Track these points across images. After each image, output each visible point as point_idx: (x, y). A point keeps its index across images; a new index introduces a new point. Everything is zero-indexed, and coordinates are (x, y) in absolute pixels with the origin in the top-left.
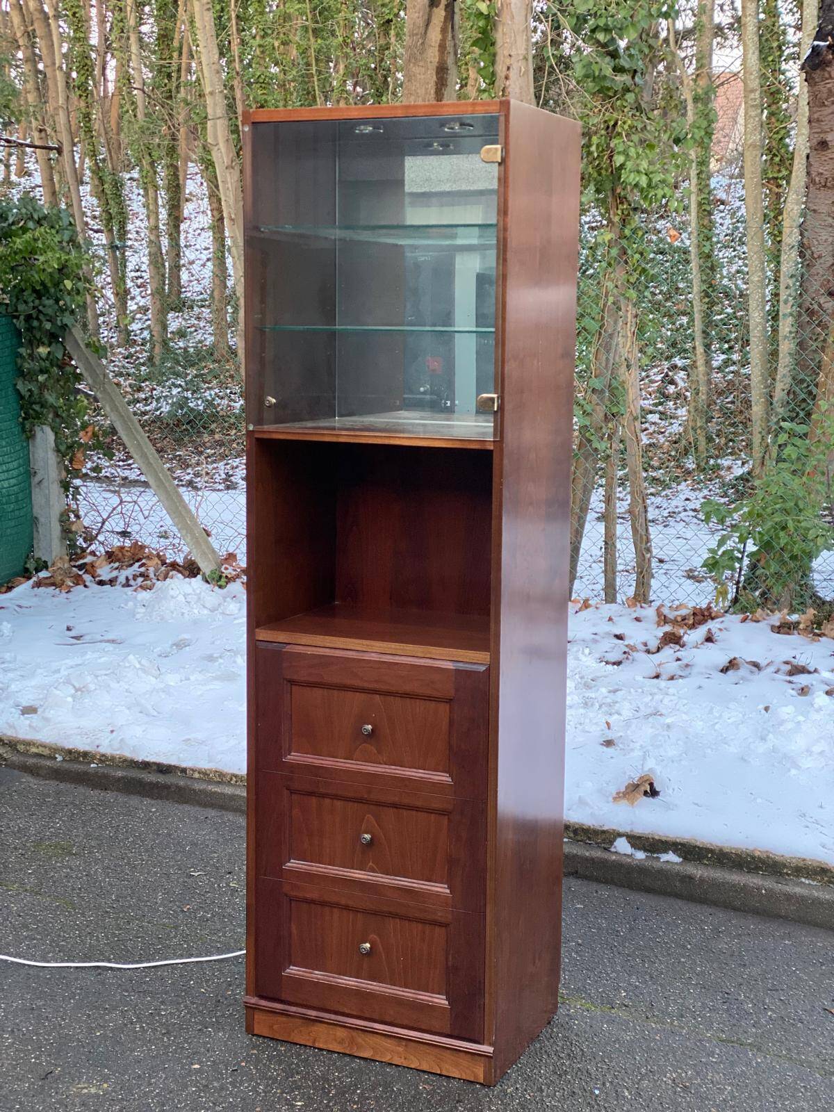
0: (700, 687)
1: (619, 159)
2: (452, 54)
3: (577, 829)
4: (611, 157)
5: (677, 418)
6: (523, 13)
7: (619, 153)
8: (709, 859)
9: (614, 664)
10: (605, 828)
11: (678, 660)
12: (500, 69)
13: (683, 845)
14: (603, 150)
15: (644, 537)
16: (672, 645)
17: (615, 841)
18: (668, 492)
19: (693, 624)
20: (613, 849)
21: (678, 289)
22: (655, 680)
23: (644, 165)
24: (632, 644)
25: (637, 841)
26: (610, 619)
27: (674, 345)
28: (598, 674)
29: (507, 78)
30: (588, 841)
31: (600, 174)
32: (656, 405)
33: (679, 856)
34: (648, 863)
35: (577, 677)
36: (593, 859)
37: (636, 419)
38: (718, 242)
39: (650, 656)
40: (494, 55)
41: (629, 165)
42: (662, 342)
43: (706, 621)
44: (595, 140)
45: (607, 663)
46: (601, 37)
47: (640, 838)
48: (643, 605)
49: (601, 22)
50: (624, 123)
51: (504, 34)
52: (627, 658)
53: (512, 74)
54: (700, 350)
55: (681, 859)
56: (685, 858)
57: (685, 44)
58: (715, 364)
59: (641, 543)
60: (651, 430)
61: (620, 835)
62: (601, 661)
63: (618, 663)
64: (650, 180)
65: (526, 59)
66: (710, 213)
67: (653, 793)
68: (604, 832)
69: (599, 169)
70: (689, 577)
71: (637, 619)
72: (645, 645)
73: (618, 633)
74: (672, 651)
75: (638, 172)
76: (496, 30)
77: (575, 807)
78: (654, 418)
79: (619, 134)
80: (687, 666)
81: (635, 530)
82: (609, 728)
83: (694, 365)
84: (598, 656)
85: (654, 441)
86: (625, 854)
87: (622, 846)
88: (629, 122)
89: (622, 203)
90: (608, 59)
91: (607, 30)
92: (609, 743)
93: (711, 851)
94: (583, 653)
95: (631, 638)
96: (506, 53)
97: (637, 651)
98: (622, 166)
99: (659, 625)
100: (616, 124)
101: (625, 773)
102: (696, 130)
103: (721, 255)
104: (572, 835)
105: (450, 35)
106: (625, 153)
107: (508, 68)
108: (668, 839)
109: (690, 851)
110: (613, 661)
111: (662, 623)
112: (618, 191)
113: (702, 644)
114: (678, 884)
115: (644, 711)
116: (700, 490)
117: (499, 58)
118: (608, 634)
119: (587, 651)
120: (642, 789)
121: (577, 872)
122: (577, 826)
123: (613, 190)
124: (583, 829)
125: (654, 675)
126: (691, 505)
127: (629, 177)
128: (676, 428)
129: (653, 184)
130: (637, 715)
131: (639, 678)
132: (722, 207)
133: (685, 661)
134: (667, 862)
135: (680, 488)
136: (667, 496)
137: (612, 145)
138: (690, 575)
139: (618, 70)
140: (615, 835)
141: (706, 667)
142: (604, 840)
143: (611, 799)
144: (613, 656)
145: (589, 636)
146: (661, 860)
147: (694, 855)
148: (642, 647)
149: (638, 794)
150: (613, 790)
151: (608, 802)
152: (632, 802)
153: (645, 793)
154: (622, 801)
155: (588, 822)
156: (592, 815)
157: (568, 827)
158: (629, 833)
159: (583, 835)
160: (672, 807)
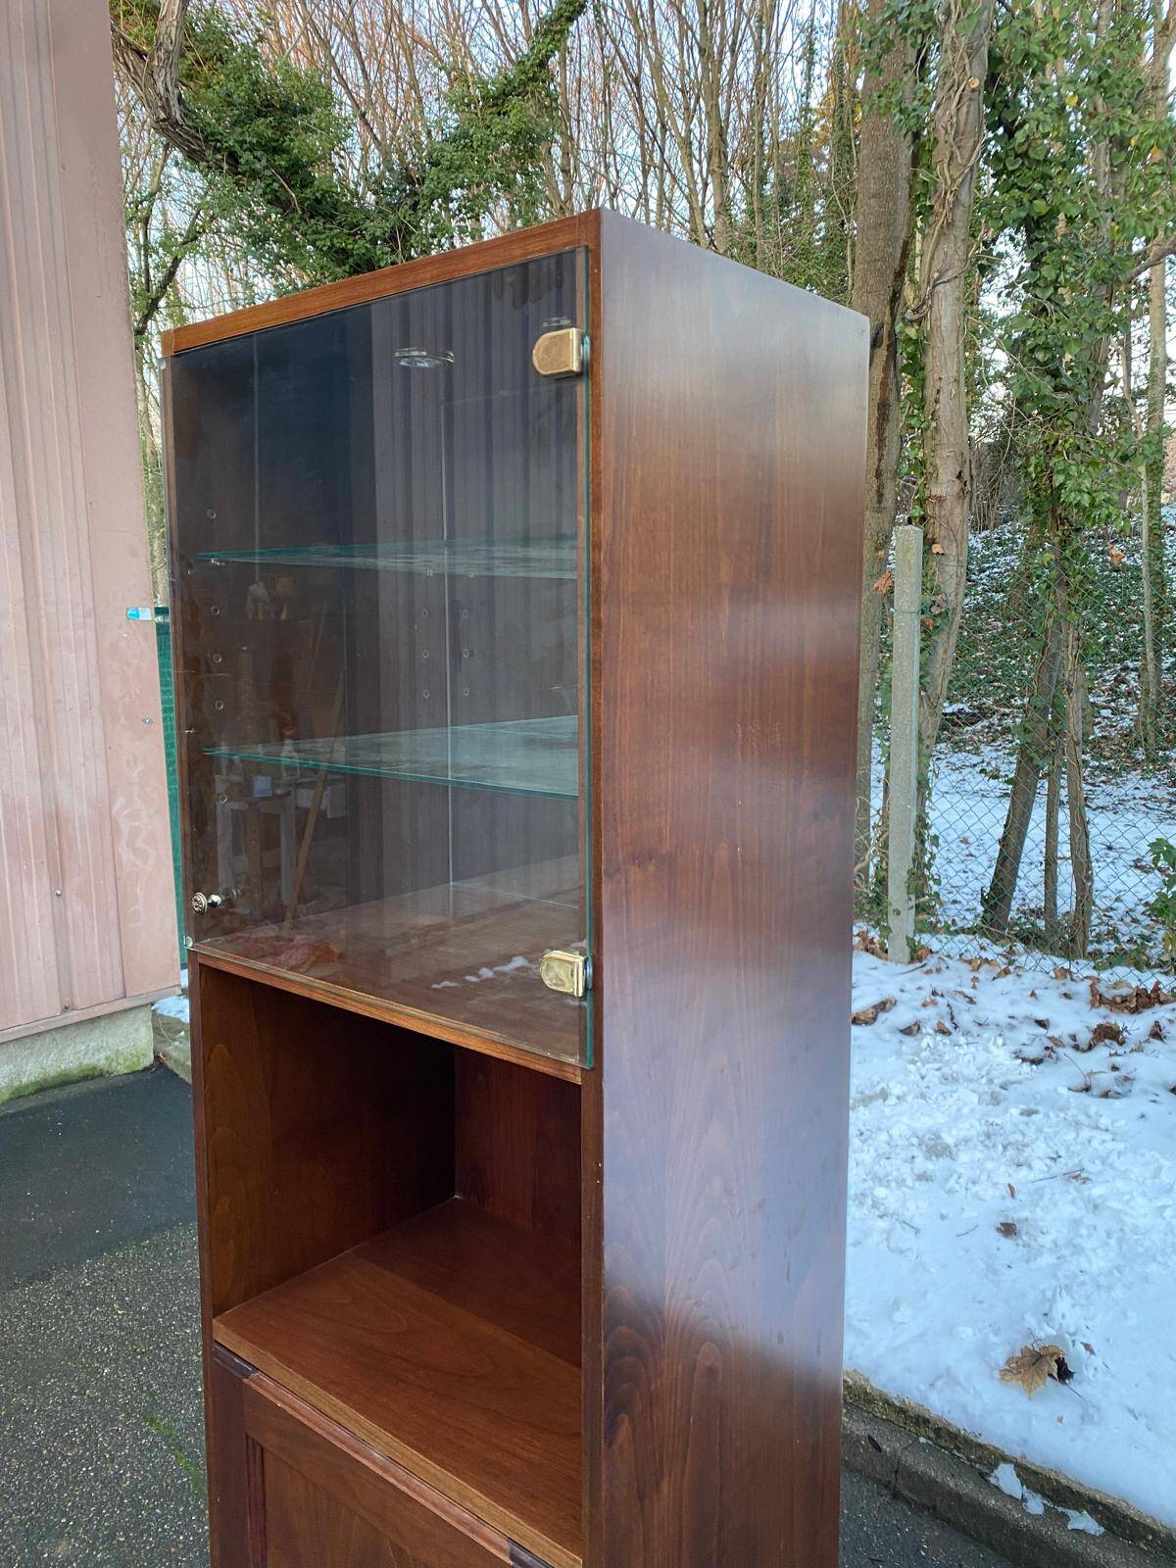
0: (1143, 1116)
1: (1059, 479)
2: (894, 389)
3: (939, 1429)
4: (1050, 478)
5: (1128, 714)
6: (955, 335)
7: (1058, 472)
8: (1148, 1544)
9: (1033, 1062)
10: (981, 1440)
11: (1115, 1068)
12: (930, 393)
14: (1042, 471)
16: (1107, 1041)
17: (996, 1466)
18: (1119, 780)
19: (1136, 1007)
20: (992, 1480)
21: (1130, 600)
22: (1083, 1095)
23: (1087, 483)
24: (1056, 1036)
25: (1029, 1475)
26: (1033, 994)
27: (1126, 649)
28: (1012, 1078)
29: (937, 401)
30: (955, 1452)
31: (1038, 496)
32: (1109, 702)
33: (1100, 1522)
34: (1047, 1531)
35: (984, 1081)
36: (959, 1496)
37: (1077, 744)
38: (1168, 561)
39: (1079, 1055)
40: (924, 380)
41: (1070, 484)
42: (1115, 647)
43: (1154, 1004)
44: (1033, 460)
45: (1024, 1060)
46: (1040, 356)
47: (1036, 1473)
49: (1041, 340)
50: (1066, 442)
51: (934, 358)
52: (1050, 1056)
53: (942, 397)
54: (1150, 655)
55: (1102, 1529)
56: (1109, 1529)
57: (1139, 402)
58: (1165, 666)
59: (1081, 872)
60: (1103, 724)
61: (1005, 1459)
62: (1017, 1057)
63: (1037, 1062)
64: (1093, 499)
65: (957, 381)
66: (1161, 537)
67: (1063, 1374)
68: (980, 1446)
69: (1037, 490)
70: (1137, 867)
71: (1066, 996)
72: (1074, 1037)
73: (1041, 1017)
74: (1108, 1052)
75: (1080, 491)
76: (927, 355)
77: (939, 1384)
78: (1106, 713)
79: (1059, 453)
80: (1126, 1079)
82: (1013, 1195)
83: (1145, 669)
84: (1013, 1048)
85: (1107, 734)
86: (1011, 1496)
87: (1006, 1478)
88: (1071, 440)
89: (1063, 524)
90: (1048, 378)
91: (1046, 348)
92: (1008, 1229)
93: (1153, 1531)
94: (995, 1044)
95: (1057, 1026)
96: (936, 376)
97: (1064, 1046)
98: (1062, 486)
99: (1092, 1007)
100: (1056, 443)
102: (1146, 446)
103: (1170, 572)
104: (932, 1435)
105: (892, 373)
106: (1065, 471)
107: (938, 392)
108: (1082, 1490)
109: (1117, 1521)
110: (1032, 1057)
111: (1097, 1004)
112: (1059, 512)
113: (1147, 1041)
115: (1065, 1164)
116: (1149, 779)
117: (929, 383)
118: (1026, 1017)
119: (1000, 1041)
120: (1047, 1367)
121: (935, 1509)
122: (941, 1425)
123: (1054, 511)
124: (949, 1433)
125: (1084, 1087)
126: (1139, 795)
127: (1069, 497)
128: (1127, 723)
129: (1097, 504)
130: (1055, 1169)
131: (1063, 1091)
132: (1172, 532)
133: (1123, 1073)
134: (1079, 1531)
135: (1129, 776)
136: (1117, 784)
137: (1051, 464)
138: (1137, 865)
139: (1062, 389)
140: (997, 1457)
141: (1153, 1084)
142: (980, 1460)
143: (997, 1375)
144: (1034, 1051)
145: (1004, 1020)
146: (1070, 1527)
147: (1124, 1529)
148: (1067, 1040)
149: (1038, 1374)
150: (1000, 1356)
151: (992, 1377)
152: (1029, 1388)
153: (1051, 1375)
154: (1014, 1382)
155: (958, 1421)
156: (964, 1408)
157: (926, 1421)
158: (1019, 1460)
159: (949, 1440)
160: (1091, 1411)
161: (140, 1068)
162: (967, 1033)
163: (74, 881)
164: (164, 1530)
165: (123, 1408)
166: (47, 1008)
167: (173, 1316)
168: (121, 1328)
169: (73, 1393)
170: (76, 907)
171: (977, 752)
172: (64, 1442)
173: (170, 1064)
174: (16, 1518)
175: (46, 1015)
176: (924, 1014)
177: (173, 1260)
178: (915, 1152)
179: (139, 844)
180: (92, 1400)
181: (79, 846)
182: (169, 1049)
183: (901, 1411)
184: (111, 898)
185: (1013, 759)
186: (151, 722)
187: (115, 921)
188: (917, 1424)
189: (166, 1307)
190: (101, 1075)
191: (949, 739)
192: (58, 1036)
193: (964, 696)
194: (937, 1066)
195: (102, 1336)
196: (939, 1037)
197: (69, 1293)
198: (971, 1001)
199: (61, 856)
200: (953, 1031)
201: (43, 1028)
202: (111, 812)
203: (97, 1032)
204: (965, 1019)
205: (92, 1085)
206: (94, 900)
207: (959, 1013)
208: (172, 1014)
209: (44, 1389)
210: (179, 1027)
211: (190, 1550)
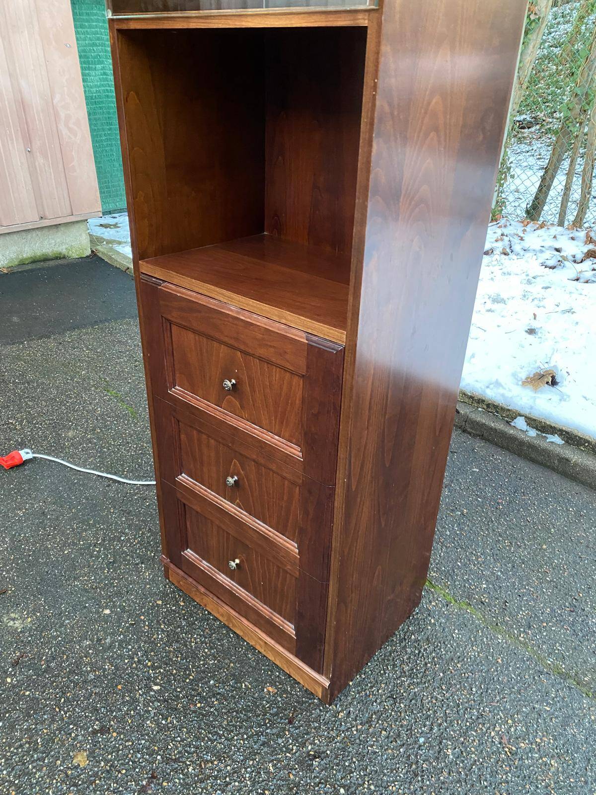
3: (489, 404)
8: (585, 447)
9: (550, 268)
10: (510, 408)
11: (594, 270)
13: (567, 433)
15: (588, 185)
16: (591, 257)
17: (516, 418)
20: (512, 424)
22: (575, 282)
24: (565, 255)
25: (532, 422)
26: (555, 237)
28: (538, 274)
30: (496, 413)
33: (563, 439)
34: (537, 442)
35: (524, 275)
36: (495, 430)
39: (575, 265)
45: (546, 267)
47: (535, 420)
48: (578, 229)
52: (560, 265)
55: (563, 442)
56: (567, 442)
59: (585, 189)
61: (521, 415)
62: (543, 265)
63: (553, 268)
67: (554, 383)
68: (509, 410)
71: (573, 239)
72: (574, 256)
73: (557, 247)
74: (591, 263)
77: (492, 386)
81: (584, 181)
82: (535, 319)
84: (541, 261)
86: (521, 430)
87: (520, 423)
92: (531, 331)
93: (588, 442)
94: (532, 259)
95: (566, 251)
97: (568, 261)
99: (586, 243)
101: (536, 362)
104: (485, 407)
108: (556, 426)
109: (572, 439)
110: (550, 265)
111: (588, 243)
114: (556, 462)
115: (563, 307)
118: (550, 247)
119: (535, 258)
120: (546, 380)
121: (483, 435)
122: (490, 402)
124: (494, 405)
125: (576, 278)
130: (557, 309)
131: (565, 280)
134: (552, 442)
140: (517, 415)
142: (507, 416)
143: (520, 383)
144: (551, 263)
145: (538, 248)
146: (548, 441)
147: (574, 442)
148: (571, 258)
149: (541, 382)
150: (523, 375)
151: (517, 384)
152: (536, 390)
153: (547, 383)
154: (529, 386)
155: (499, 400)
156: (503, 395)
157: (483, 401)
158: (527, 415)
159: (493, 408)
160: (565, 397)
161: (84, 256)
162: (518, 254)
163: (37, 144)
164: (118, 429)
165: (93, 386)
166: (31, 217)
167: (113, 354)
168: (88, 357)
169: (68, 379)
170: (40, 160)
171: (530, 144)
172: (67, 396)
173: (100, 255)
174: (48, 422)
175: (32, 220)
176: (495, 245)
177: (111, 334)
178: (487, 300)
179: (71, 125)
180: (78, 382)
181: (37, 122)
182: (99, 248)
183: (471, 397)
184: (59, 156)
185: (550, 148)
186: (70, 47)
187: (63, 170)
188: (478, 403)
189: (109, 351)
190: (64, 257)
191: (516, 136)
192: (39, 233)
193: (528, 111)
194: (500, 267)
195: (79, 360)
196: (503, 256)
197: (61, 343)
198: (522, 239)
199: (27, 128)
200: (510, 253)
201: (30, 227)
202: (53, 103)
203: (60, 234)
204: (517, 248)
205: (60, 262)
206: (49, 155)
207: (514, 245)
208: (98, 235)
209: (54, 378)
210: (102, 241)
211: (132, 436)
